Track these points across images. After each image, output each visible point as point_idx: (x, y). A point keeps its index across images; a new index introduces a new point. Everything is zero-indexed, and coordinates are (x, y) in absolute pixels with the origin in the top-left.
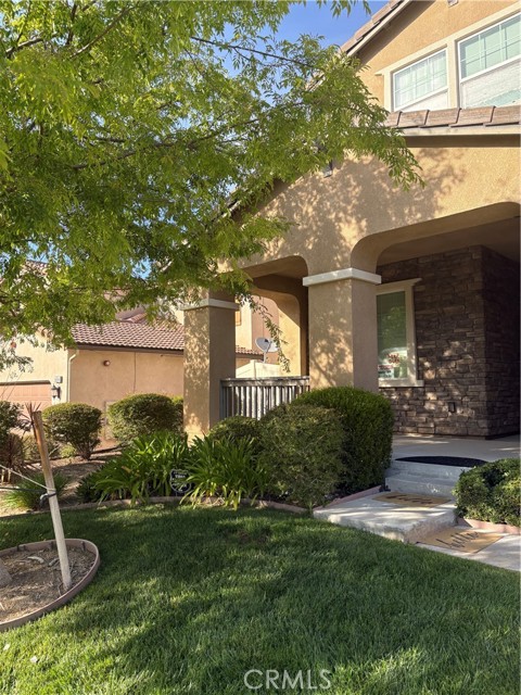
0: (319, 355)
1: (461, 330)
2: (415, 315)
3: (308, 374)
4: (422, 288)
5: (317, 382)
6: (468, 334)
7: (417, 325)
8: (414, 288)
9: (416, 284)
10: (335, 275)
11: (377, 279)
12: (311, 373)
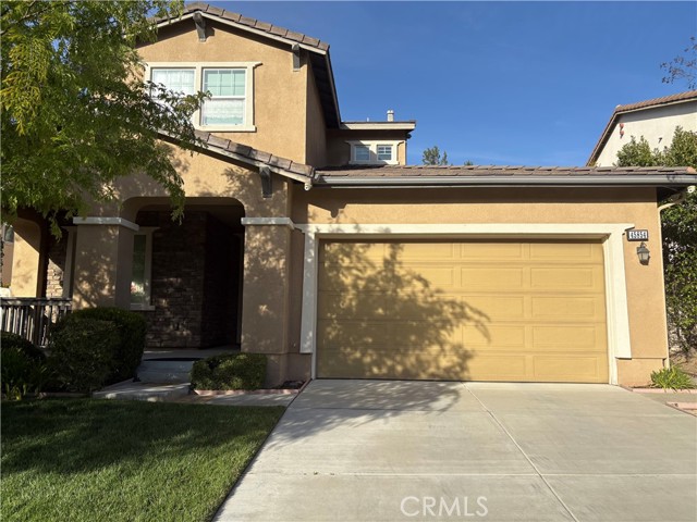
0: (81, 282)
1: (187, 270)
2: (153, 255)
3: (71, 296)
4: (160, 235)
5: (79, 304)
6: (193, 274)
7: (154, 263)
8: (154, 234)
9: (156, 232)
10: (99, 220)
11: (136, 227)
12: (74, 297)
